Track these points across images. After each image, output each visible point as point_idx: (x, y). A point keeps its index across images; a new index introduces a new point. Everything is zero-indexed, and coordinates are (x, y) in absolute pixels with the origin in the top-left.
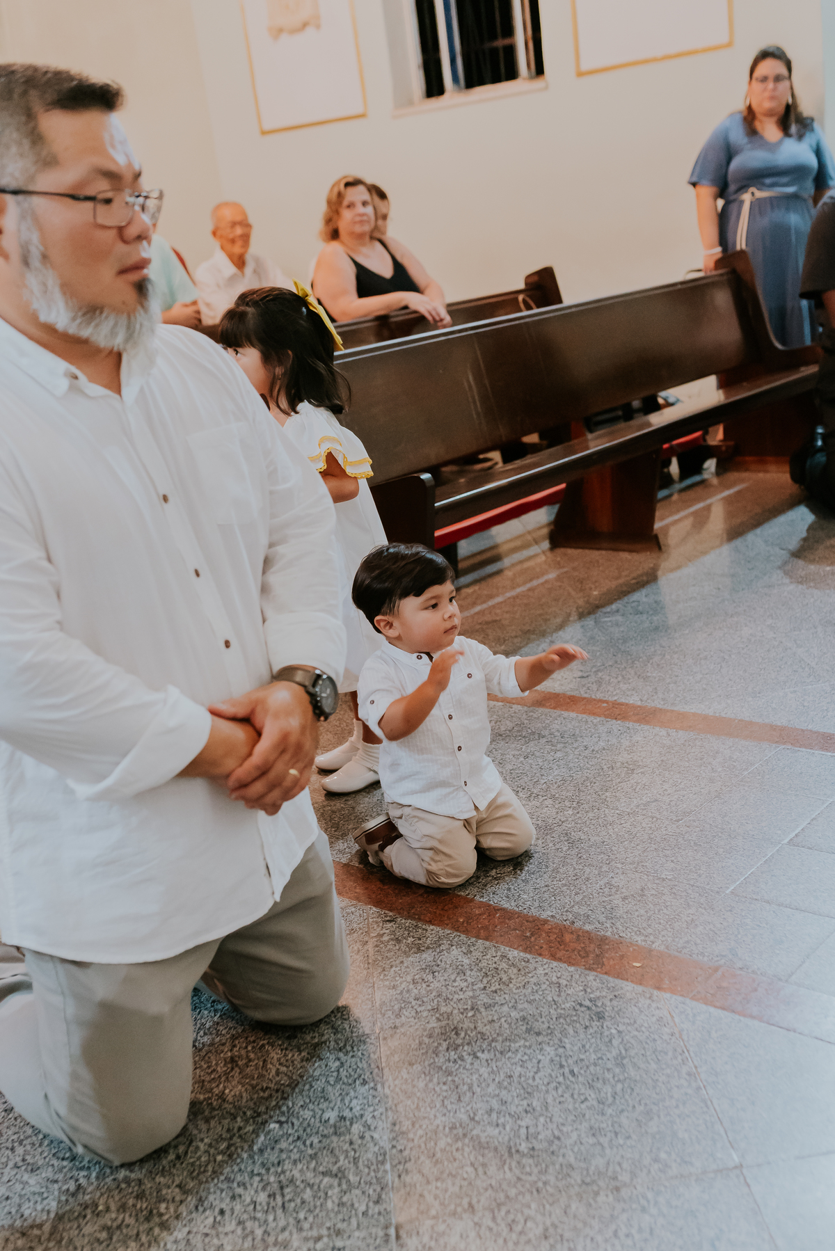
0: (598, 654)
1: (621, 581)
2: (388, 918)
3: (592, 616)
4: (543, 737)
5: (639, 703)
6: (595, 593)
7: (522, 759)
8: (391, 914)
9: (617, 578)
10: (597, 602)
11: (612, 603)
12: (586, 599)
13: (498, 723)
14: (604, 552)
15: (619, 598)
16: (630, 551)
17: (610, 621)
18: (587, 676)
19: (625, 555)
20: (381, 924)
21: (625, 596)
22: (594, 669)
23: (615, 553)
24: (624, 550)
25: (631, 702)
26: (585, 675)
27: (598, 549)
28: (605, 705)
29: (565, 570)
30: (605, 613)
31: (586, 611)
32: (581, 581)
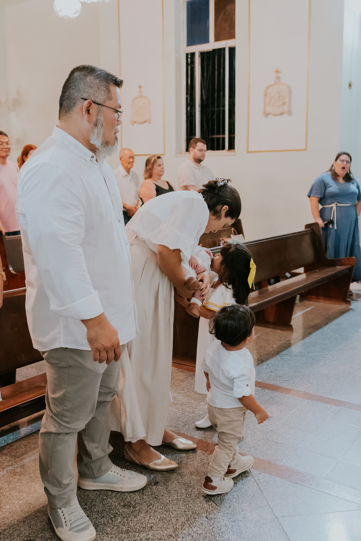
0: (288, 371)
1: (283, 342)
2: (258, 473)
3: (278, 356)
4: (283, 404)
5: (314, 393)
6: (275, 346)
7: (279, 412)
8: (259, 471)
9: (281, 340)
10: (277, 350)
11: (283, 351)
12: (272, 348)
13: (263, 397)
14: (270, 329)
15: (285, 349)
16: (281, 330)
17: (286, 358)
18: (288, 380)
19: (279, 331)
20: (257, 475)
21: (287, 348)
22: (290, 378)
23: (275, 330)
24: (278, 329)
25: (311, 393)
26: (287, 380)
27: (268, 328)
28: (301, 393)
29: (258, 335)
30: (283, 355)
31: (275, 353)
32: (267, 340)
